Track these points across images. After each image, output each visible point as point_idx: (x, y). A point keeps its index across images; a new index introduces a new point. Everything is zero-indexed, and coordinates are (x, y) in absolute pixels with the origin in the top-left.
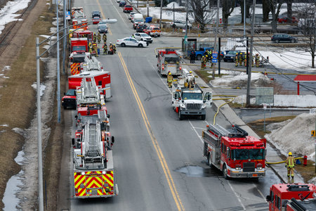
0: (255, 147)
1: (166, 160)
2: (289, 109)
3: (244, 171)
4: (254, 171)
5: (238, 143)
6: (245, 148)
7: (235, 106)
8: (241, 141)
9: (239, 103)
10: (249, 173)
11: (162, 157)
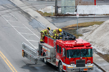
0: (85, 47)
1: (9, 59)
2: (89, 16)
3: (77, 66)
4: (84, 66)
5: (72, 45)
6: (77, 48)
7: (47, 15)
8: (73, 43)
9: (48, 12)
10: (81, 68)
11: (5, 57)
